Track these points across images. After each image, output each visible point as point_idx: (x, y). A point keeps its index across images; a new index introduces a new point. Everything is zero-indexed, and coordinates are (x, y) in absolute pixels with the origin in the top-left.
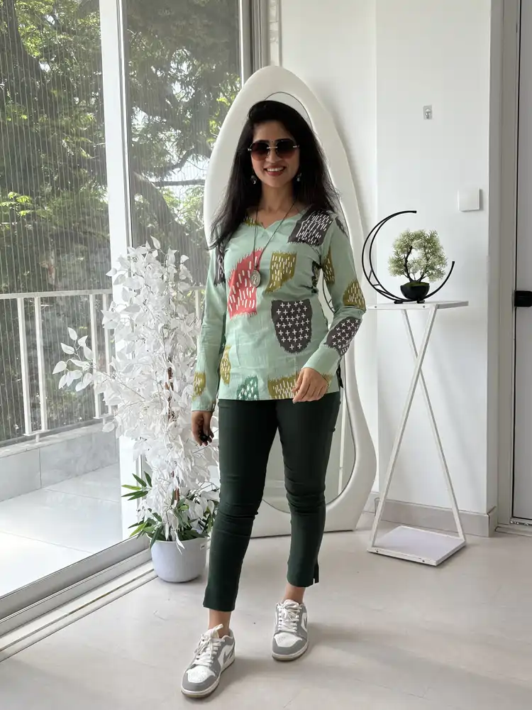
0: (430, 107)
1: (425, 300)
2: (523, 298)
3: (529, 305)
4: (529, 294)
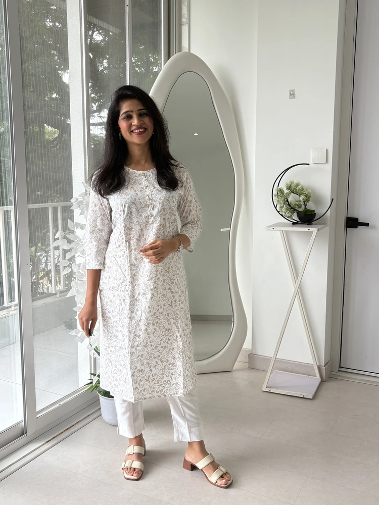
0: (294, 91)
1: (313, 222)
2: (352, 223)
3: (356, 227)
4: (356, 219)
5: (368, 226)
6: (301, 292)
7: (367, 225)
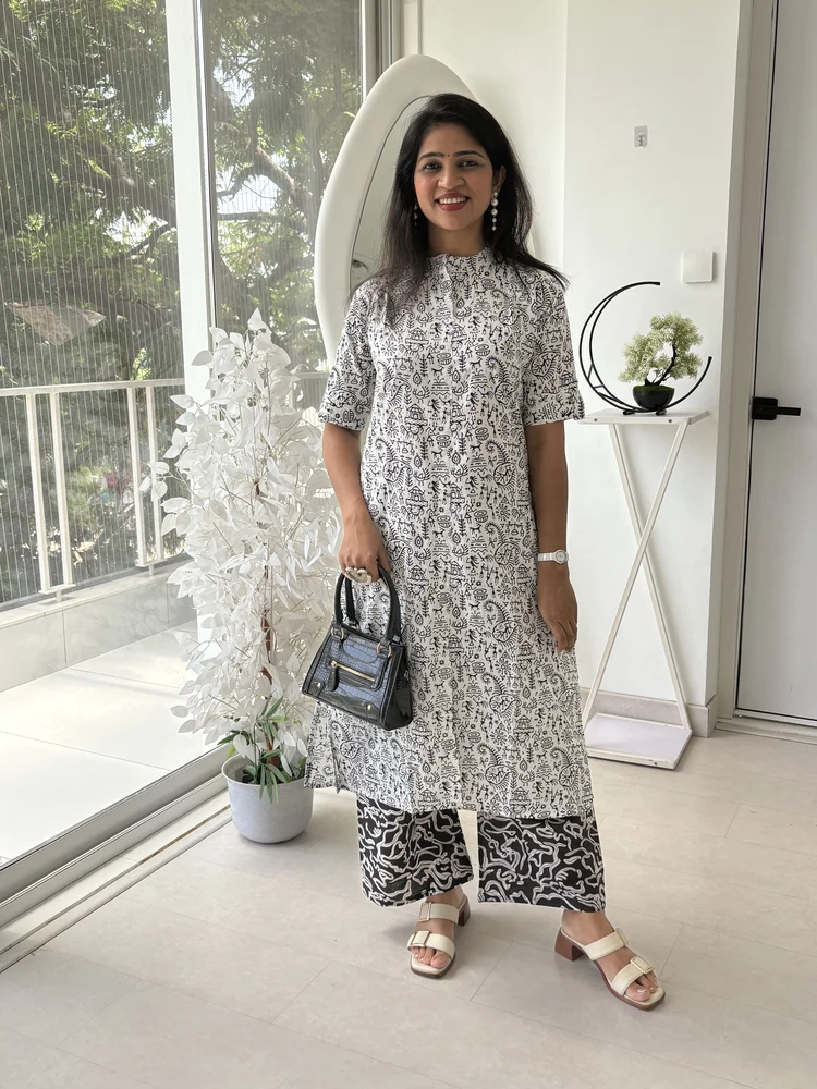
0: (644, 129)
2: (765, 409)
3: (772, 418)
4: (775, 401)
5: (798, 414)
6: (651, 552)
7: (796, 412)
